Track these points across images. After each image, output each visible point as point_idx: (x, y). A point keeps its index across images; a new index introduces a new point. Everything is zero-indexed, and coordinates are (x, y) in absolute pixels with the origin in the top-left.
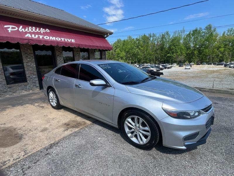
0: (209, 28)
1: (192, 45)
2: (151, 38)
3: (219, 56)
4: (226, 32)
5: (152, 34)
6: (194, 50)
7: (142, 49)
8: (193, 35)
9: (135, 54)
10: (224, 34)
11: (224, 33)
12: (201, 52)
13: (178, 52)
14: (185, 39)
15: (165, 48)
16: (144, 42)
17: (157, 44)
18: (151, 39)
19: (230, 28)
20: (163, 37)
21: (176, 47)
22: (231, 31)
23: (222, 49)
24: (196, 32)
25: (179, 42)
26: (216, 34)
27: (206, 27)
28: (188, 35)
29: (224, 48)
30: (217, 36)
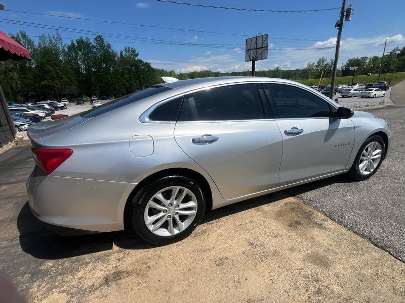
0: (100, 40)
4: (124, 52)
6: (90, 75)
8: (79, 48)
10: (121, 54)
11: (121, 52)
13: (63, 78)
14: (67, 54)
19: (126, 46)
21: (55, 68)
22: (128, 51)
23: (127, 76)
24: (82, 45)
25: (58, 59)
26: (113, 52)
27: (96, 39)
28: (70, 46)
29: (129, 74)
30: (115, 57)
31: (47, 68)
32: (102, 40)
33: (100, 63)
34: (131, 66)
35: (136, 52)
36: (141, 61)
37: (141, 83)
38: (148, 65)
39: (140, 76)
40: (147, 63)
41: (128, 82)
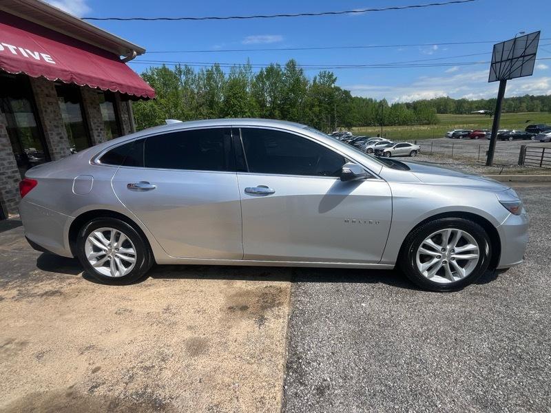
0: (291, 65)
1: (269, 99)
2: (182, 76)
3: (314, 121)
4: (318, 77)
5: (183, 68)
6: (274, 108)
7: (163, 101)
8: (268, 77)
9: (147, 115)
10: (315, 81)
11: (315, 78)
12: (286, 113)
13: (246, 112)
14: (254, 86)
15: (217, 103)
16: (165, 84)
17: (198, 93)
18: (183, 78)
19: (322, 71)
20: (210, 76)
21: (239, 101)
22: (324, 76)
23: (316, 109)
24: (271, 72)
25: (244, 92)
26: (305, 79)
27: (288, 65)
28: (258, 76)
29: (319, 106)
30: (306, 85)
31: (233, 101)
32: (294, 65)
33: (288, 93)
34: (325, 95)
35: (334, 77)
36: (338, 89)
37: (333, 117)
38: (347, 93)
39: (334, 109)
40: (345, 91)
41: (317, 116)
